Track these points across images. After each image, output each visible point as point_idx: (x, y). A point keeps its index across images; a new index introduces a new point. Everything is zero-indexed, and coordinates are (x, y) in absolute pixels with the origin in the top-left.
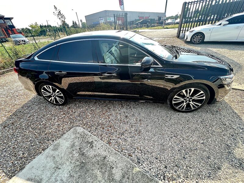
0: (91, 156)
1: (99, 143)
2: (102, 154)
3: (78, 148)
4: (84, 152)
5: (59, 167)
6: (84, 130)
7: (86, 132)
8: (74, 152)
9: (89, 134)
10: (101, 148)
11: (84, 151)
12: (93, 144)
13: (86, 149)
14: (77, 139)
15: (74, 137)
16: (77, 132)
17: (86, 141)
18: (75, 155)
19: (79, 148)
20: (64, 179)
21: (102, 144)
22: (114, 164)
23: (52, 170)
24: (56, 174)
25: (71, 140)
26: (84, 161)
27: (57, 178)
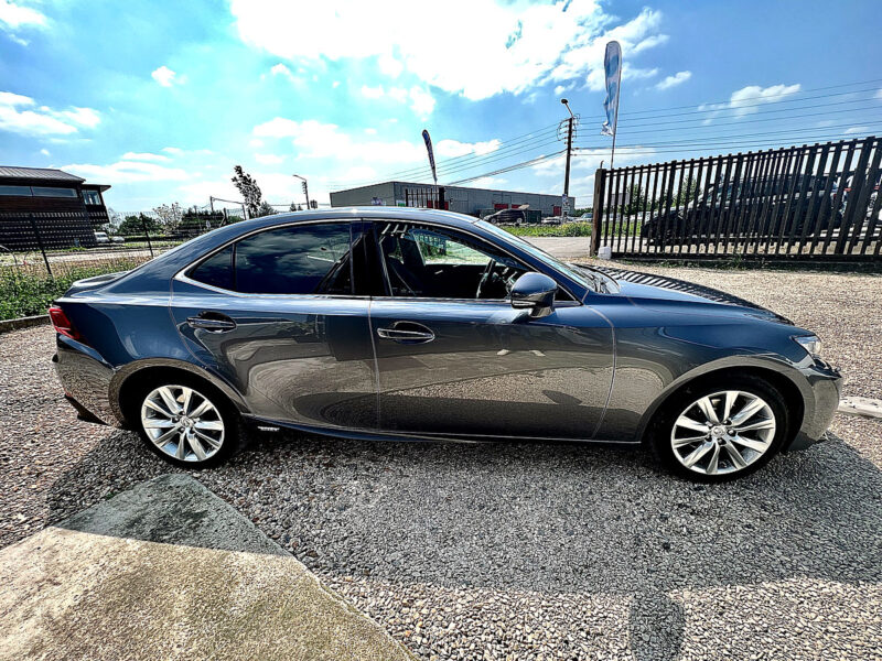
1: (225, 517)
5: (58, 580)
6: (195, 481)
7: (197, 487)
10: (225, 529)
12: (205, 520)
14: (158, 506)
15: (150, 499)
17: (184, 510)
19: (152, 527)
20: (57, 614)
22: (244, 574)
23: (28, 589)
24: (35, 599)
25: (137, 508)
26: (149, 564)
27: (36, 609)
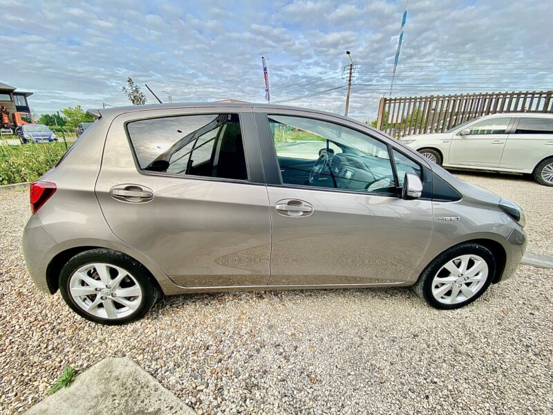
14: (109, 402)
15: (99, 392)
16: (114, 374)
17: (136, 409)
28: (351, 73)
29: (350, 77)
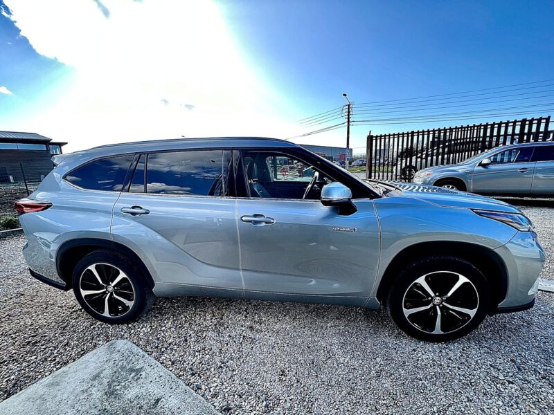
0: (130, 398)
1: (156, 371)
2: (155, 392)
3: (105, 381)
4: (116, 390)
6: (134, 345)
7: (136, 349)
8: (94, 390)
9: (142, 353)
10: (157, 380)
11: (118, 387)
12: (143, 373)
13: (123, 384)
14: (111, 364)
15: (105, 359)
16: (117, 349)
17: (128, 367)
18: (94, 396)
19: (108, 380)
21: (162, 374)
25: (97, 366)
26: (109, 408)
28: (349, 112)
29: (348, 115)
